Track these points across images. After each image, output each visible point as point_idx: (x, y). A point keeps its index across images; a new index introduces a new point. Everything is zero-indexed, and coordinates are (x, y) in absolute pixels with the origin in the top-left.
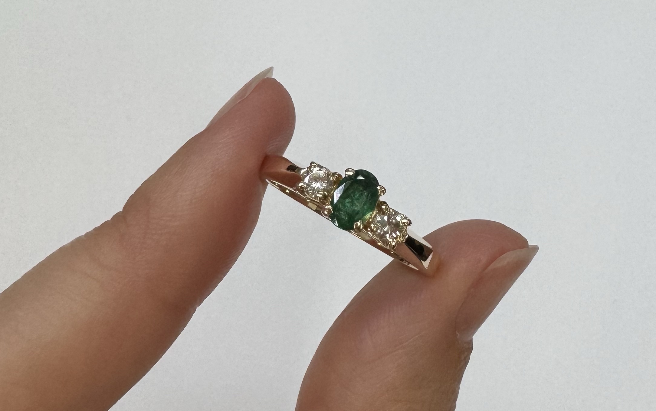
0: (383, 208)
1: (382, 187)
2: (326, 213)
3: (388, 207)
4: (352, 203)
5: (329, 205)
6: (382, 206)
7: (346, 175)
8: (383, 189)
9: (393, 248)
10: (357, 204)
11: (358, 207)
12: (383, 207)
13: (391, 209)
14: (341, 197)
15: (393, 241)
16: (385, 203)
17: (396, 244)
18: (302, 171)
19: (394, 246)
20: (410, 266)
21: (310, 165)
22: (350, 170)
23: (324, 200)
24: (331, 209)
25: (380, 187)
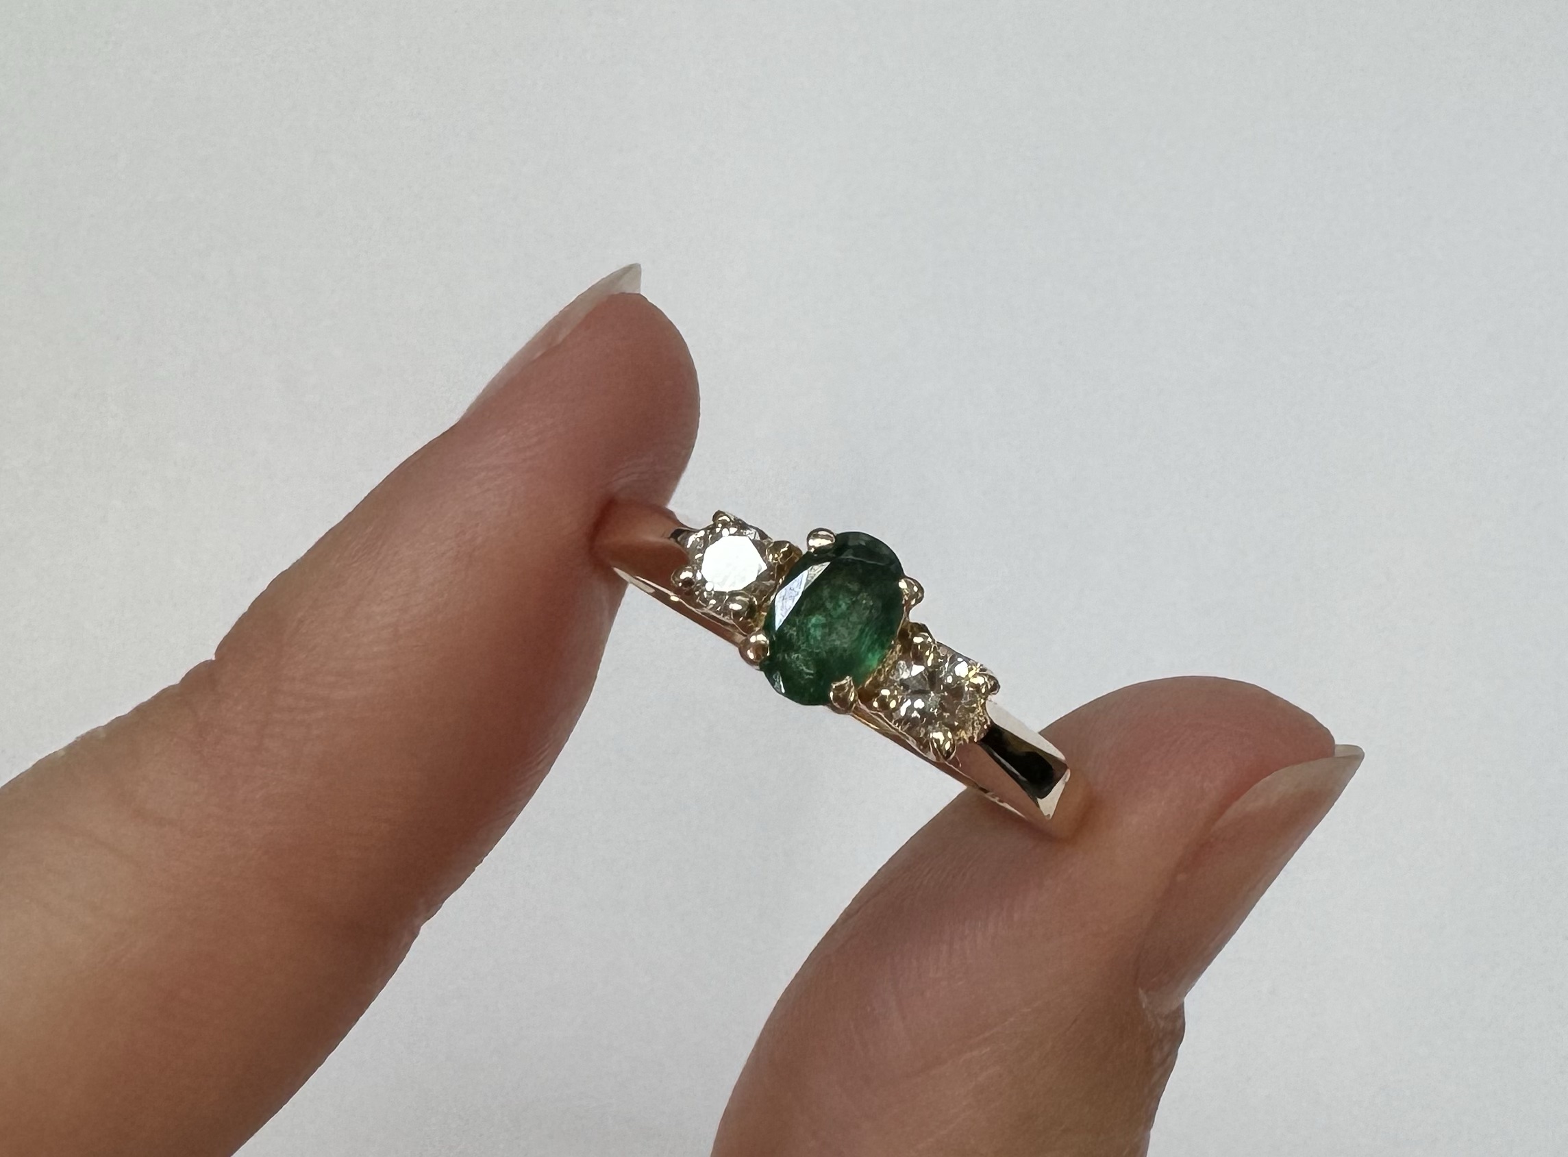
0: (917, 645)
1: (912, 582)
2: (751, 656)
3: (930, 640)
4: (829, 627)
5: (758, 633)
6: (913, 637)
7: (809, 547)
8: (916, 589)
9: (946, 758)
10: (843, 631)
11: (842, 639)
12: (917, 640)
13: (940, 645)
14: (796, 611)
15: (946, 739)
16: (922, 628)
17: (953, 746)
18: (692, 539)
19: (949, 754)
21: (712, 523)
22: (820, 533)
23: (746, 618)
24: (764, 643)
25: (906, 581)
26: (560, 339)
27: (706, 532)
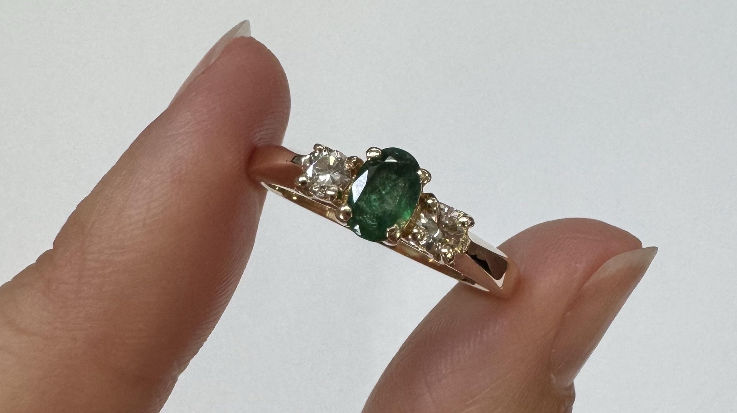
0: (429, 204)
1: (424, 171)
2: (341, 217)
3: (436, 201)
4: (382, 199)
5: (345, 206)
6: (428, 200)
7: (368, 157)
8: (427, 175)
9: (449, 262)
10: (390, 201)
11: (390, 205)
12: (430, 201)
13: (441, 203)
14: (364, 193)
15: (449, 252)
16: (431, 195)
17: (453, 256)
18: (303, 160)
19: (451, 260)
20: (476, 286)
21: (314, 150)
22: (373, 149)
23: (338, 199)
24: (348, 211)
25: (422, 171)
26: (213, 61)
27: (310, 156)
